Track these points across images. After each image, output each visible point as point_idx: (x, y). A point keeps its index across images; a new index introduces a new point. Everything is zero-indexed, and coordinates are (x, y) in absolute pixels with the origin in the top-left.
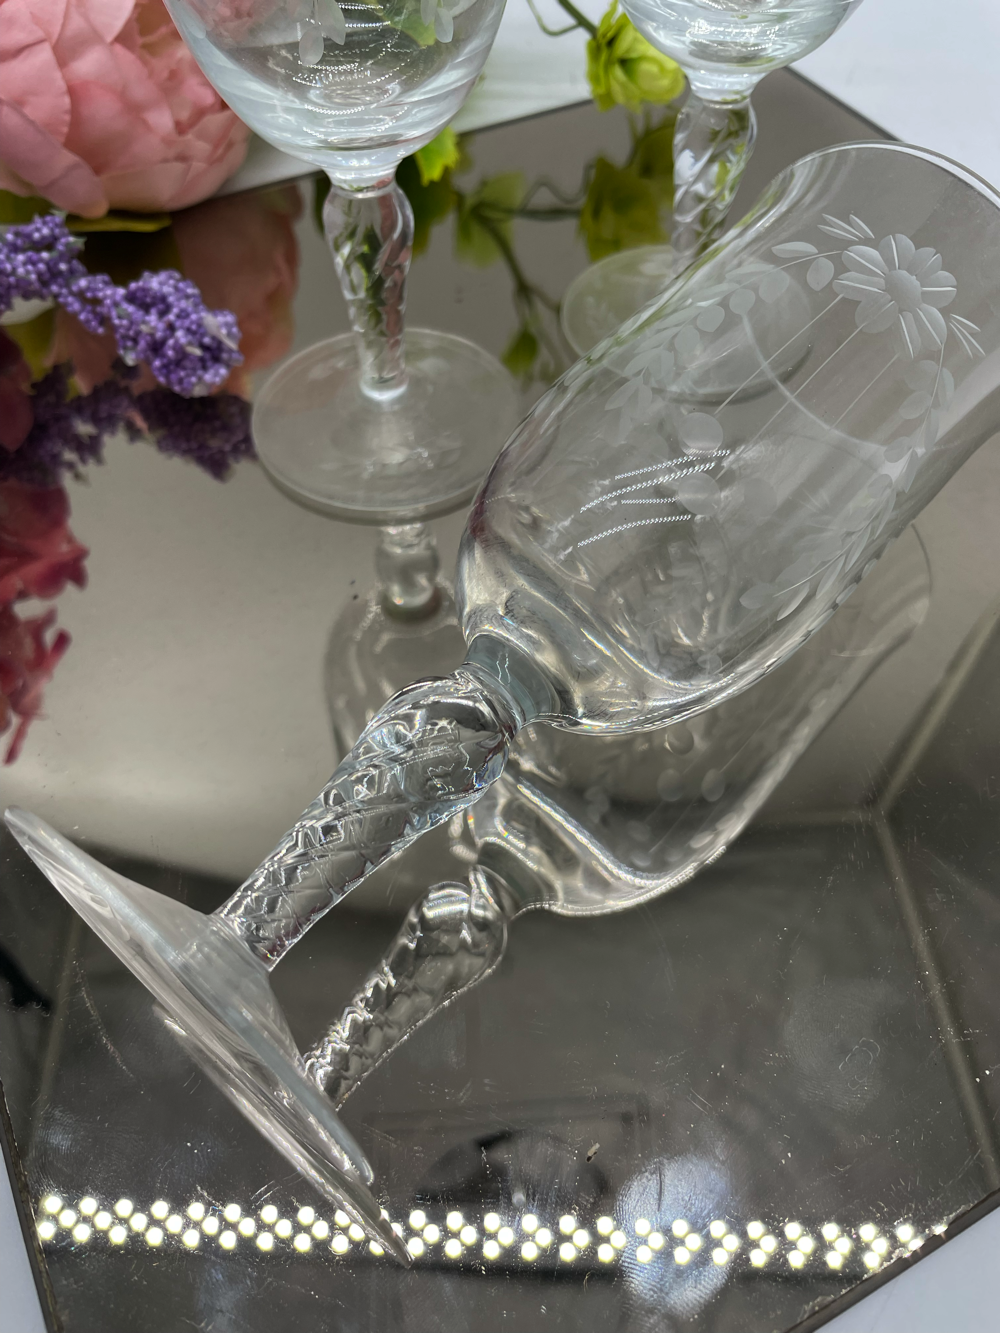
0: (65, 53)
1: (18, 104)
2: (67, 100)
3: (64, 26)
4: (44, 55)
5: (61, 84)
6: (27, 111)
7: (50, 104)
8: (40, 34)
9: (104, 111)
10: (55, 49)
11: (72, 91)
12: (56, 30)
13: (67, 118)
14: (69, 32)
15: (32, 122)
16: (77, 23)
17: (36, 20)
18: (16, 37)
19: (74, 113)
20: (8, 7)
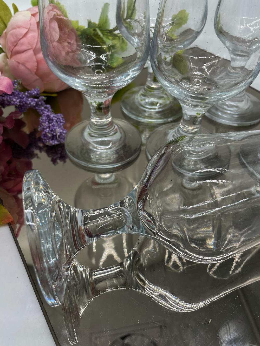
0: (36, 52)
1: (23, 64)
2: (36, 64)
3: (36, 45)
4: (31, 52)
5: (35, 59)
7: (32, 65)
8: (30, 47)
9: (45, 67)
10: (34, 51)
11: (38, 62)
12: (34, 47)
13: (36, 68)
14: (37, 47)
15: (28, 68)
16: (39, 45)
17: (29, 44)
18: (24, 48)
19: (38, 66)
20: (22, 41)
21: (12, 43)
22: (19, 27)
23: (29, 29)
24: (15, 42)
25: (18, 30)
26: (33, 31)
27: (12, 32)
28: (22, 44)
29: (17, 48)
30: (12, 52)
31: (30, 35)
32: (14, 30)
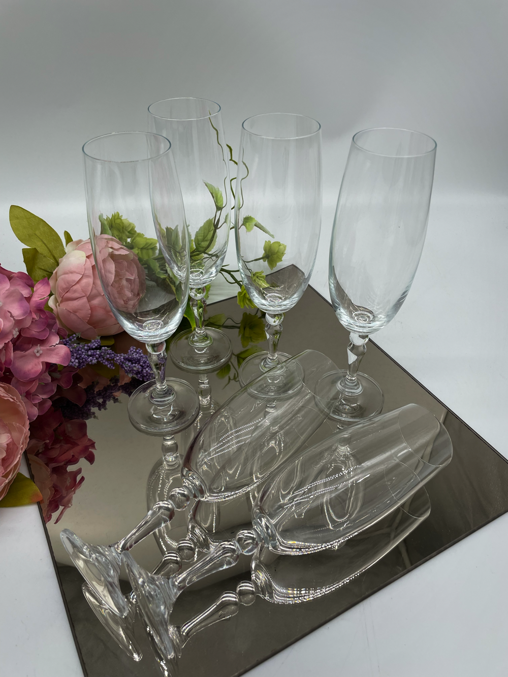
0: (90, 298)
1: (75, 312)
4: (85, 299)
5: (89, 307)
6: (77, 314)
7: (85, 312)
8: (84, 295)
9: (100, 314)
10: (87, 298)
11: (91, 309)
12: (88, 293)
13: (89, 316)
14: (92, 294)
15: (79, 317)
16: (94, 291)
17: (83, 291)
18: (76, 295)
19: (91, 314)
20: (75, 287)
21: (64, 289)
22: (72, 273)
23: (83, 275)
24: (67, 288)
25: (70, 275)
26: (88, 276)
27: (63, 276)
28: (75, 291)
29: (68, 295)
30: (62, 298)
31: (84, 281)
32: (66, 276)
